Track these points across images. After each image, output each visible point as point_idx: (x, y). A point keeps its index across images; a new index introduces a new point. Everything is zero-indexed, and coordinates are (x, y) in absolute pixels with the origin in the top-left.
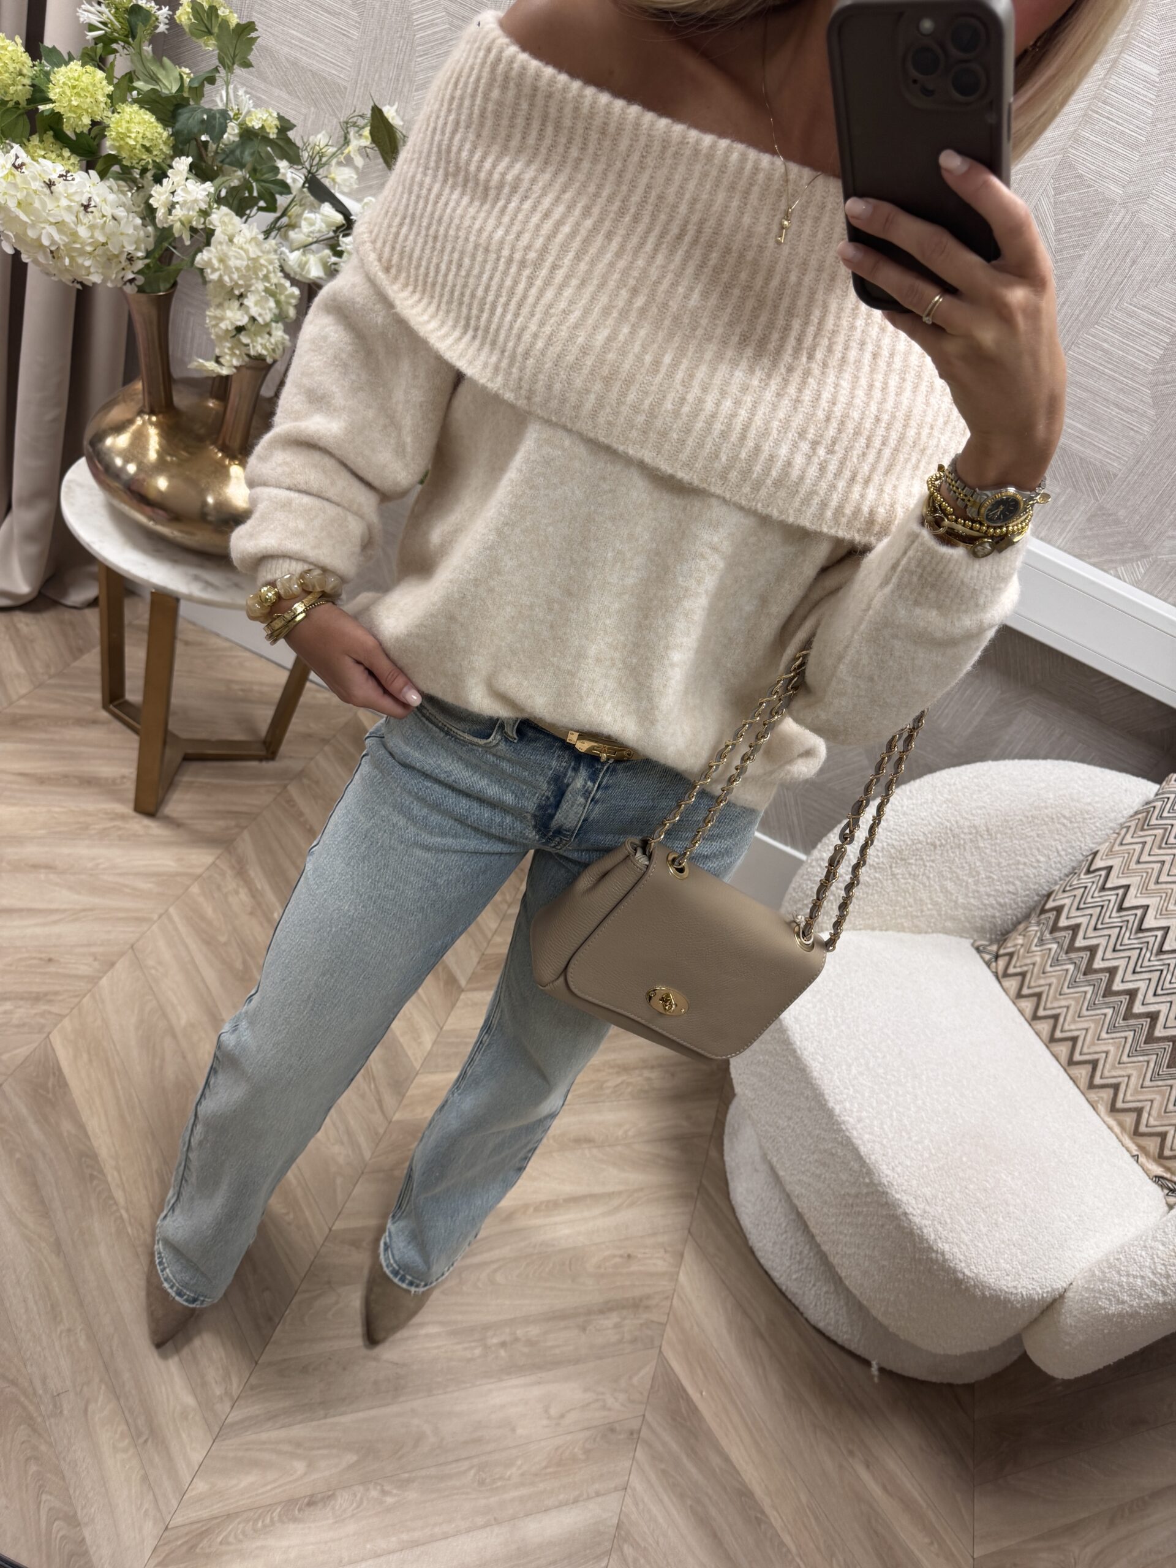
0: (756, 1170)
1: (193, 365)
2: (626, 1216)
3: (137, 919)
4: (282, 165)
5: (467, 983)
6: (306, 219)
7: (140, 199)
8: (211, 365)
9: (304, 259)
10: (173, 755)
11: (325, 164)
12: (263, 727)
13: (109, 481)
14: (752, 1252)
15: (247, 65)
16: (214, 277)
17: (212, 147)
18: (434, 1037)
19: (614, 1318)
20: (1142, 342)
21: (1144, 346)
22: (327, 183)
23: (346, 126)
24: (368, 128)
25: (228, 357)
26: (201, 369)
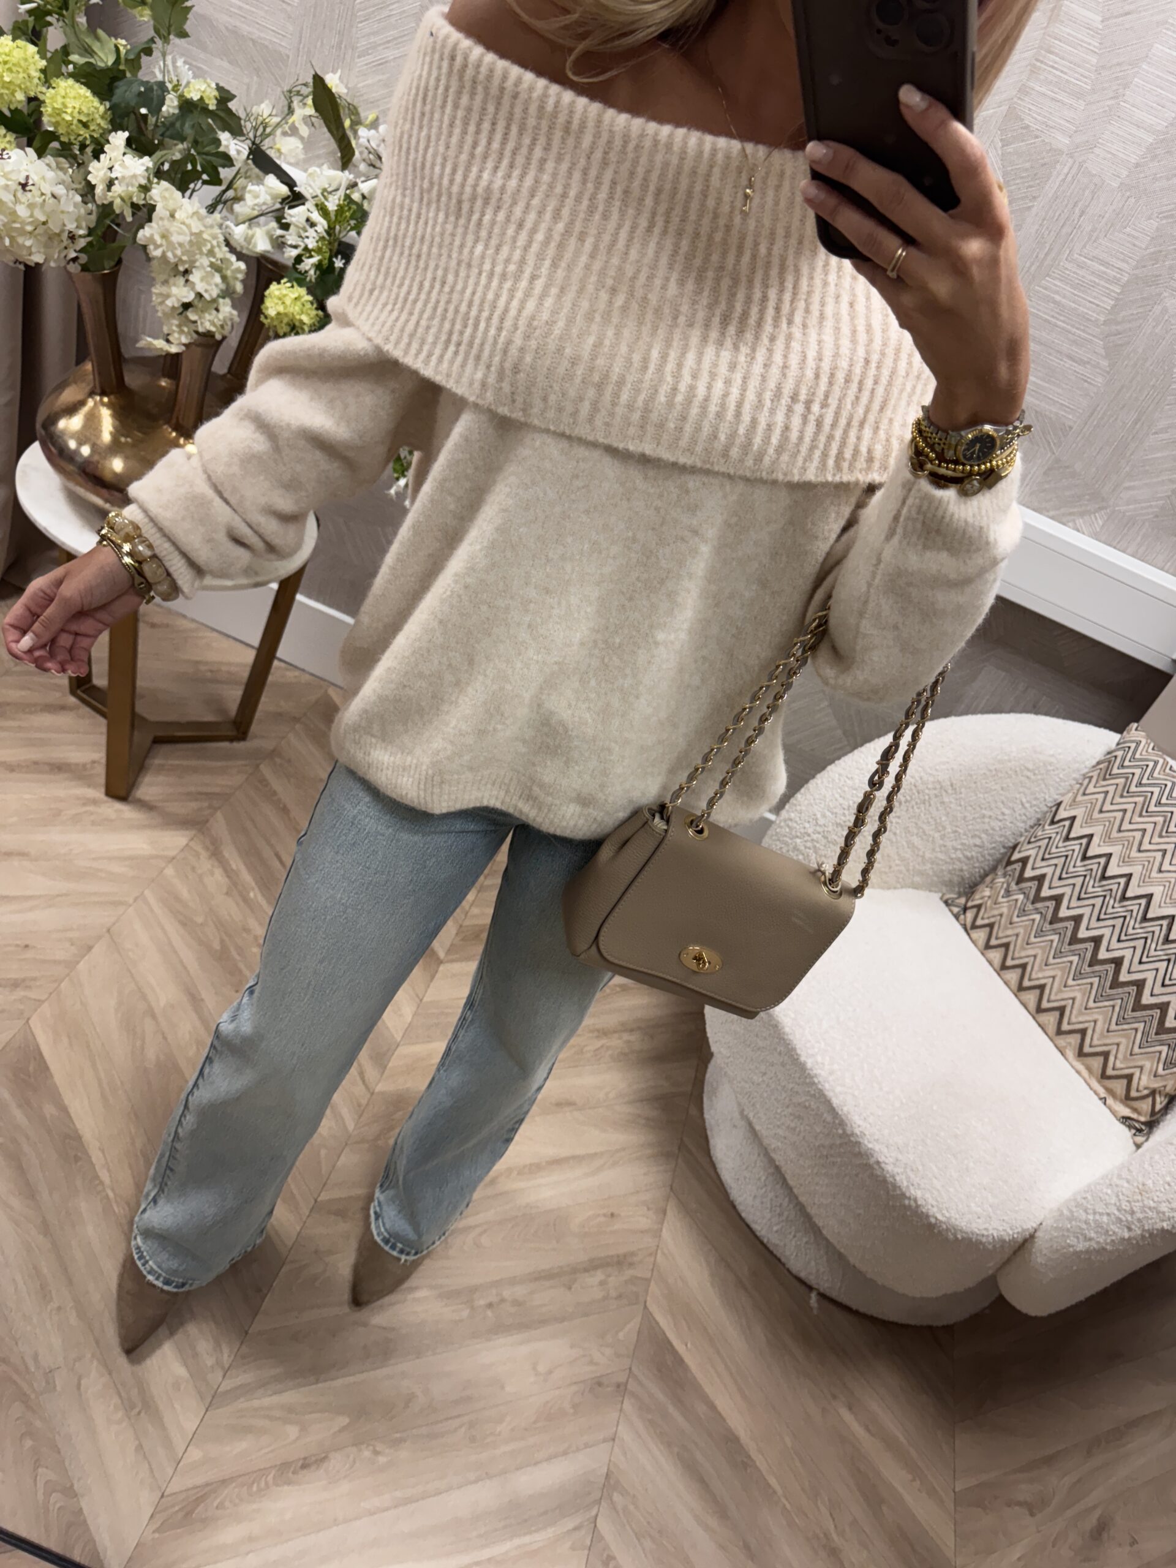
0: (735, 1126)
1: (142, 344)
2: (608, 1176)
3: (112, 903)
4: (224, 137)
6: (250, 192)
7: (80, 177)
8: (160, 344)
9: (250, 232)
10: (142, 738)
11: (269, 135)
12: (233, 707)
13: (63, 463)
14: (734, 1207)
15: (183, 35)
16: (158, 253)
17: (152, 120)
18: (414, 1009)
19: (599, 1275)
20: (1095, 294)
21: (1095, 298)
22: (272, 153)
23: (290, 94)
24: (311, 97)
25: (176, 335)
26: (150, 348)
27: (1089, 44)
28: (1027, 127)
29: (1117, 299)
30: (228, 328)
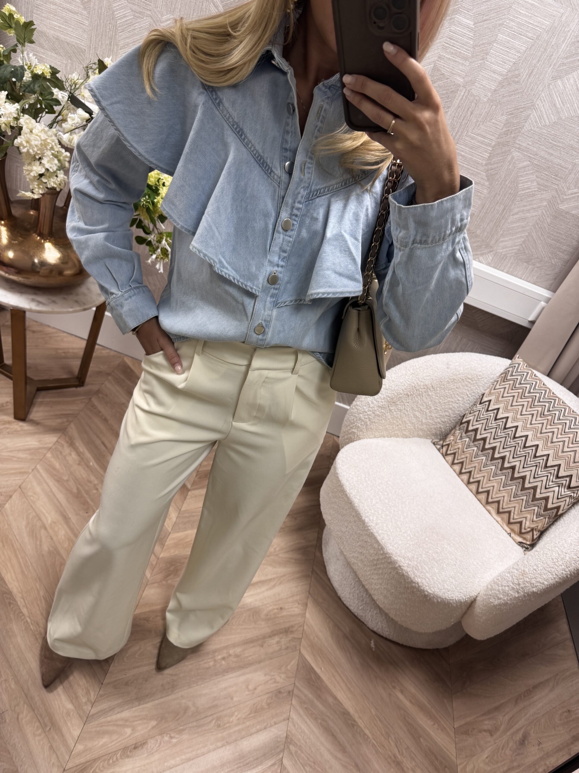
0: (338, 560)
1: (19, 195)
2: (277, 590)
3: (21, 473)
5: (191, 486)
6: (70, 117)
8: (29, 194)
9: (71, 137)
10: (31, 389)
11: (78, 89)
12: (76, 370)
14: (340, 599)
15: (32, 42)
16: (25, 150)
17: (18, 84)
19: (276, 639)
20: (480, 151)
21: (480, 153)
22: (80, 98)
23: (87, 69)
24: (98, 70)
25: (37, 190)
26: (23, 196)
27: (469, 35)
28: (443, 74)
29: (490, 153)
30: (63, 185)
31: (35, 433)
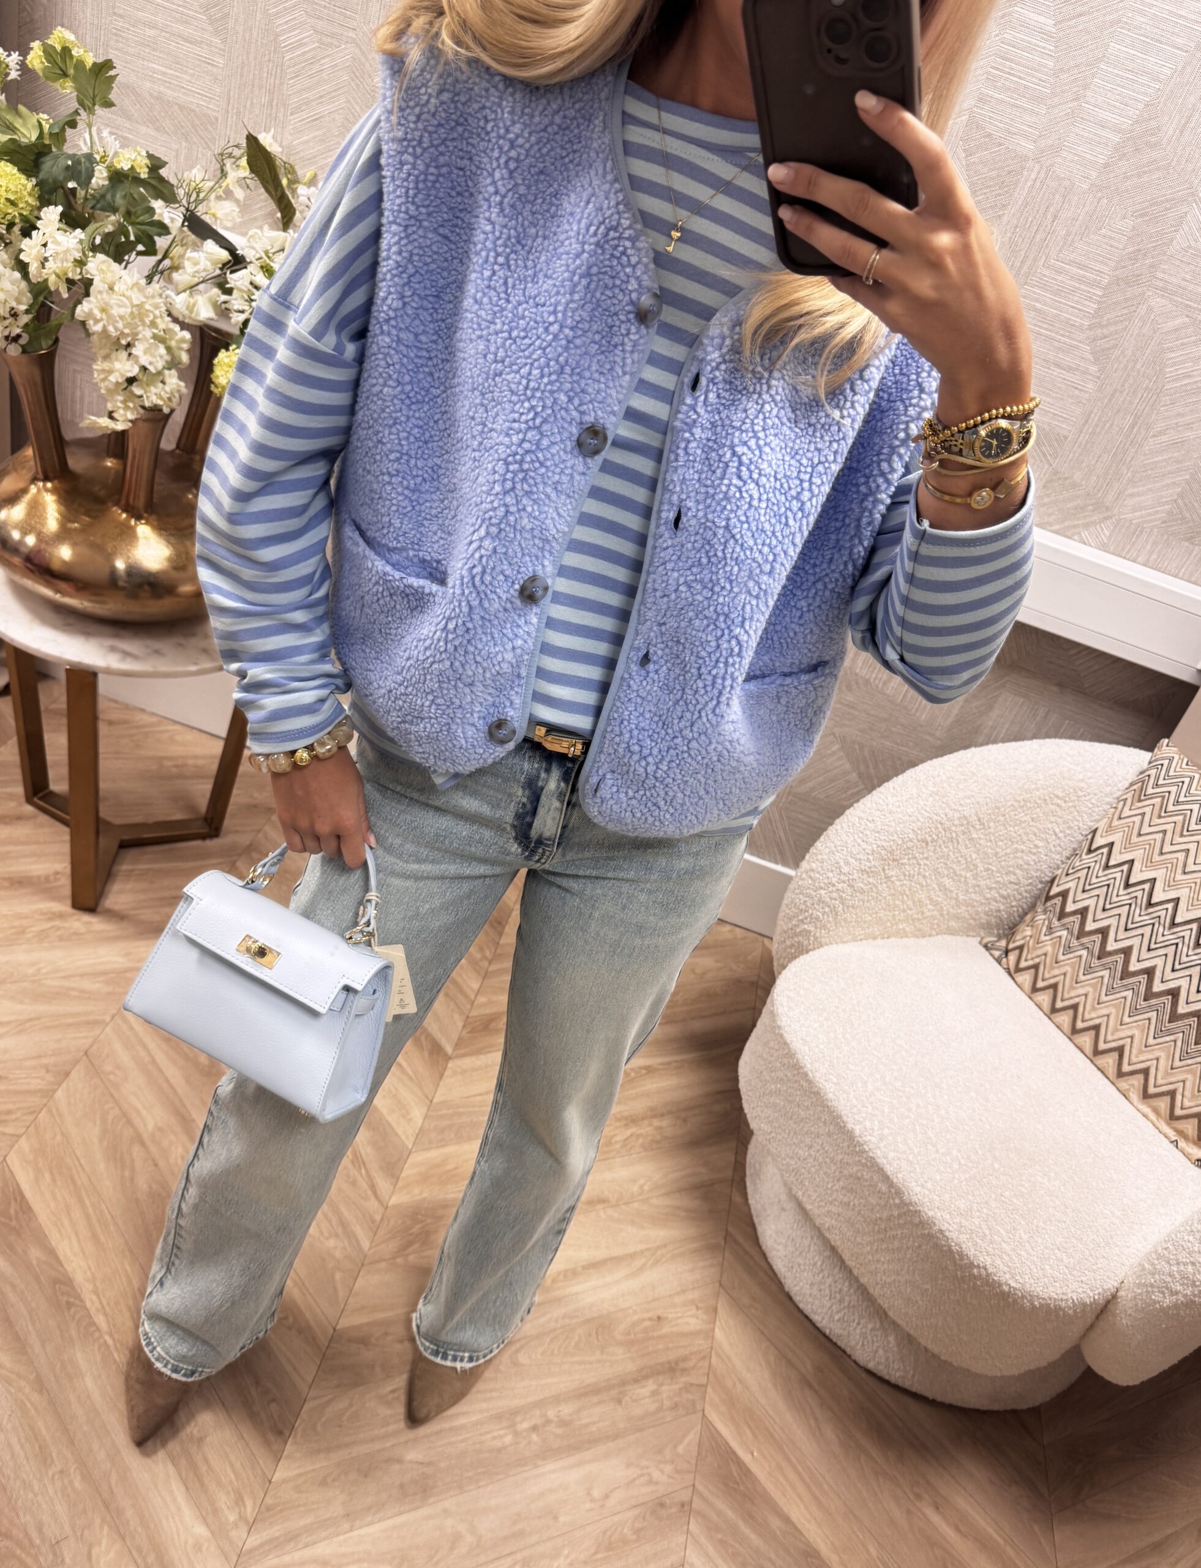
0: (783, 1209)
1: (85, 423)
2: (651, 1276)
3: (88, 1023)
5: (454, 1050)
6: (188, 259)
7: (10, 255)
8: (104, 422)
9: (192, 301)
10: (107, 843)
11: (203, 200)
12: (203, 803)
13: (8, 558)
14: (790, 1298)
15: (109, 104)
16: (98, 328)
17: (81, 193)
18: (424, 1110)
19: (650, 1386)
20: (1076, 299)
21: (1077, 302)
22: (207, 219)
23: (222, 157)
24: (245, 159)
25: (121, 412)
26: (93, 427)
27: (1044, 48)
28: (990, 135)
29: (1100, 303)
30: (175, 401)
31: (117, 938)
